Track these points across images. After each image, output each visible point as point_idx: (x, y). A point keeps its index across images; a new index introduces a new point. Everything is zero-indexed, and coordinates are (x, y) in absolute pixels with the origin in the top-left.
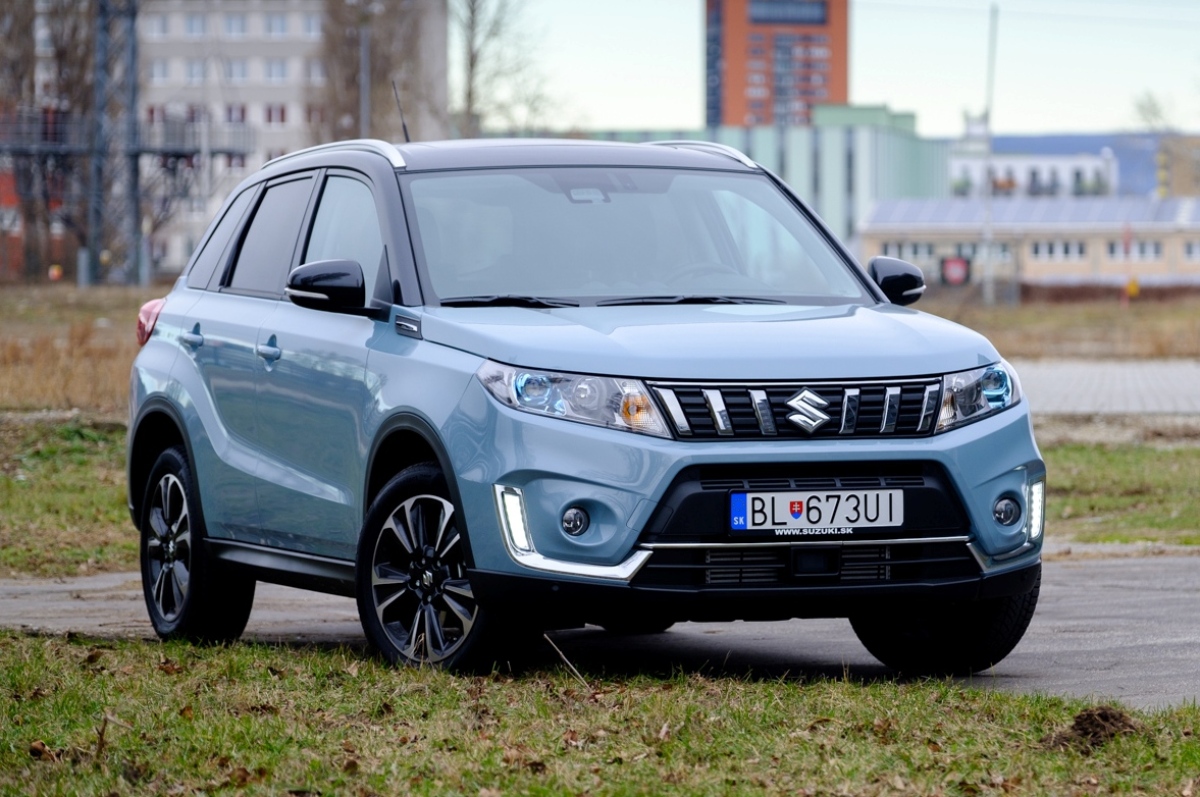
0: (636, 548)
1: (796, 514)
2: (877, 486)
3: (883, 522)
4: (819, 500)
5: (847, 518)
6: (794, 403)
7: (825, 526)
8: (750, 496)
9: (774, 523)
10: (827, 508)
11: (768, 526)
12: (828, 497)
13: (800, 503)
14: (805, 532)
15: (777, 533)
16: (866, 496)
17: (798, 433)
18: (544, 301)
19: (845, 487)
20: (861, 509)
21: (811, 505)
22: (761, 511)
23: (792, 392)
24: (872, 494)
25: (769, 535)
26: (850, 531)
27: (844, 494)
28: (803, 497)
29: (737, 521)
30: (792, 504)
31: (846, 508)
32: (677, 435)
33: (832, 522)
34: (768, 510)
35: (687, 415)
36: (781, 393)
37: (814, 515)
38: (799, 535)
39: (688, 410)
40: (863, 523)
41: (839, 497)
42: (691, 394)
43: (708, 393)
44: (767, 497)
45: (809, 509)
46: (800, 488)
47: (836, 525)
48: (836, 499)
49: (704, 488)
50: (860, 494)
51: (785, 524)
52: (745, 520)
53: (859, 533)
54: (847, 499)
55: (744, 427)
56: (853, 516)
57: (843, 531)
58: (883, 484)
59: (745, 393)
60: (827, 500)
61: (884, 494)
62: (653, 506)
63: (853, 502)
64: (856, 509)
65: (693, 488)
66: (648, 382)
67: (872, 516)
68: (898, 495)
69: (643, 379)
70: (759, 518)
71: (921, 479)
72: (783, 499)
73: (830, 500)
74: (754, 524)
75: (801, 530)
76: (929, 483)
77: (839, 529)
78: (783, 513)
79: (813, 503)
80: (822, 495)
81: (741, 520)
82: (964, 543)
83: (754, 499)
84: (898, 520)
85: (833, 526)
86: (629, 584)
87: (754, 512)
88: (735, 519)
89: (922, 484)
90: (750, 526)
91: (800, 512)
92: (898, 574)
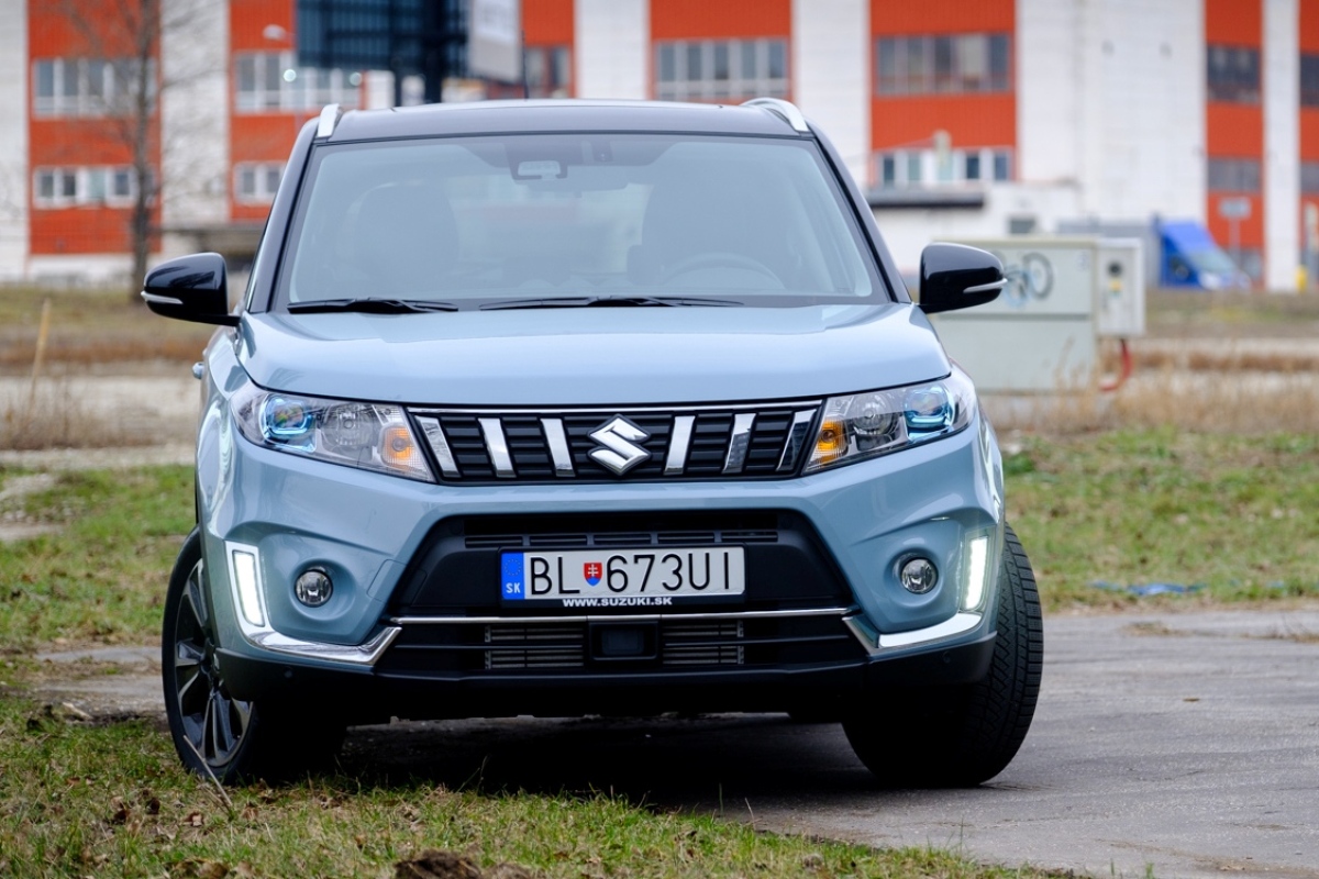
0: (383, 622)
1: (593, 580)
2: (711, 544)
3: (716, 589)
4: (624, 561)
5: (665, 585)
6: (601, 435)
7: (633, 595)
8: (528, 557)
9: (562, 591)
10: (636, 571)
11: (554, 594)
12: (637, 558)
13: (598, 566)
14: (605, 603)
15: (566, 605)
16: (690, 555)
17: (605, 474)
18: (410, 306)
19: (663, 544)
20: (684, 572)
21: (613, 568)
22: (544, 575)
23: (599, 421)
24: (699, 554)
25: (555, 607)
26: (667, 601)
27: (660, 554)
28: (602, 557)
29: (511, 589)
30: (587, 566)
31: (663, 572)
32: (440, 478)
33: (642, 589)
34: (553, 574)
35: (455, 452)
36: (583, 423)
37: (617, 581)
38: (596, 607)
39: (456, 445)
40: (686, 591)
41: (652, 557)
42: (461, 425)
43: (485, 423)
44: (551, 557)
45: (610, 573)
46: (600, 545)
47: (648, 593)
48: (648, 560)
49: (467, 546)
50: (683, 553)
51: (577, 592)
52: (522, 587)
53: (680, 604)
54: (664, 560)
55: (532, 465)
56: (674, 581)
57: (658, 602)
58: (718, 539)
59: (536, 421)
60: (636, 561)
61: (717, 554)
62: (400, 569)
63: (673, 564)
64: (676, 572)
65: (456, 546)
66: (411, 410)
67: (699, 581)
68: (737, 555)
69: (404, 405)
70: (541, 584)
71: (775, 534)
72: (575, 561)
73: (640, 560)
74: (534, 592)
75: (599, 600)
76: (786, 539)
77: (652, 599)
78: (574, 577)
79: (616, 565)
80: (629, 554)
81: (517, 587)
82: (840, 616)
83: (533, 560)
84: (737, 587)
85: (643, 595)
86: (372, 670)
87: (534, 576)
88: (509, 585)
89: (776, 540)
90: (528, 595)
91: (598, 577)
92: (754, 656)
